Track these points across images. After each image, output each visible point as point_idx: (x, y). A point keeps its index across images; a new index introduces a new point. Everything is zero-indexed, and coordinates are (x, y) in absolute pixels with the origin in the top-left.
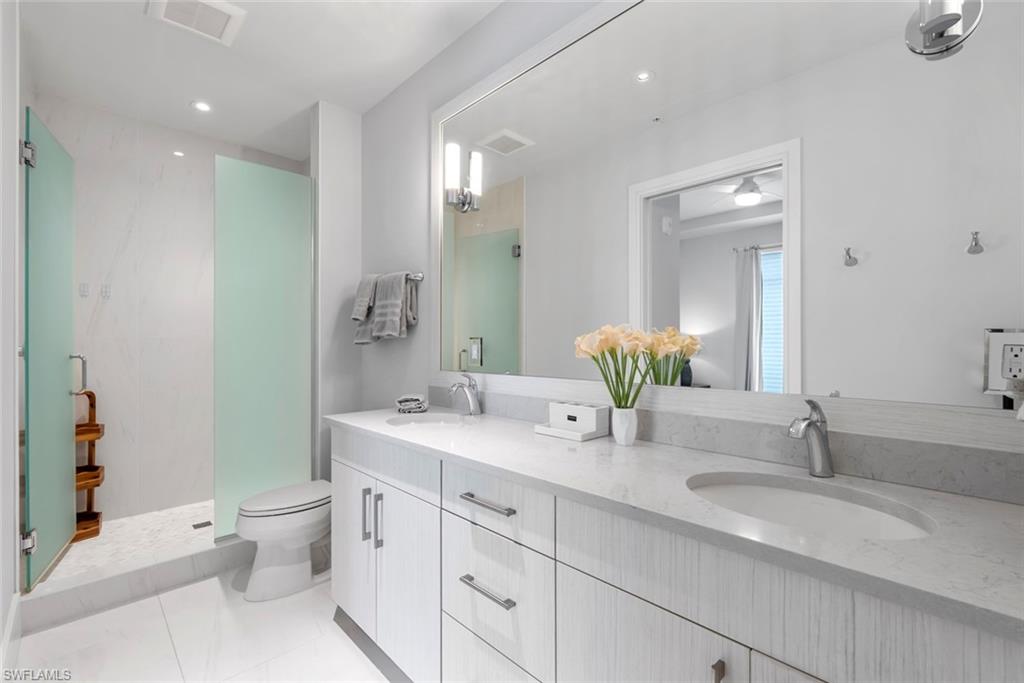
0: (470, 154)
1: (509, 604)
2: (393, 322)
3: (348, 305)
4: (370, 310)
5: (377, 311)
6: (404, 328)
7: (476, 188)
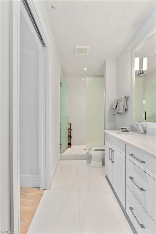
0: (143, 59)
1: (142, 190)
2: (121, 109)
3: (112, 106)
4: (116, 106)
5: (118, 106)
6: (124, 110)
7: (145, 68)
